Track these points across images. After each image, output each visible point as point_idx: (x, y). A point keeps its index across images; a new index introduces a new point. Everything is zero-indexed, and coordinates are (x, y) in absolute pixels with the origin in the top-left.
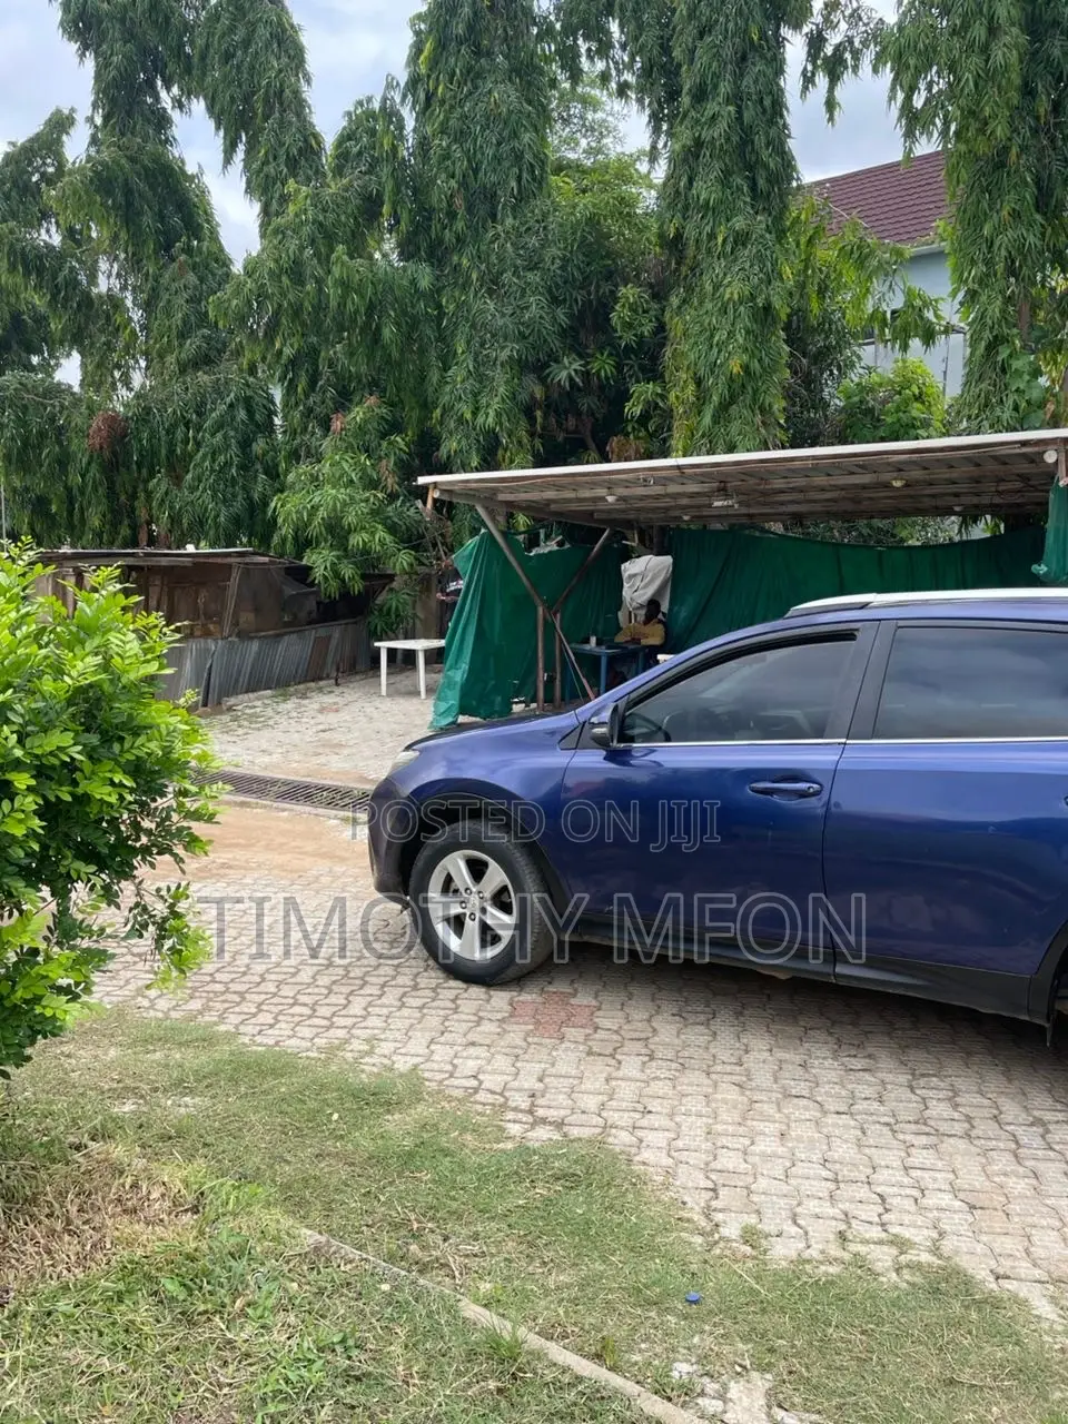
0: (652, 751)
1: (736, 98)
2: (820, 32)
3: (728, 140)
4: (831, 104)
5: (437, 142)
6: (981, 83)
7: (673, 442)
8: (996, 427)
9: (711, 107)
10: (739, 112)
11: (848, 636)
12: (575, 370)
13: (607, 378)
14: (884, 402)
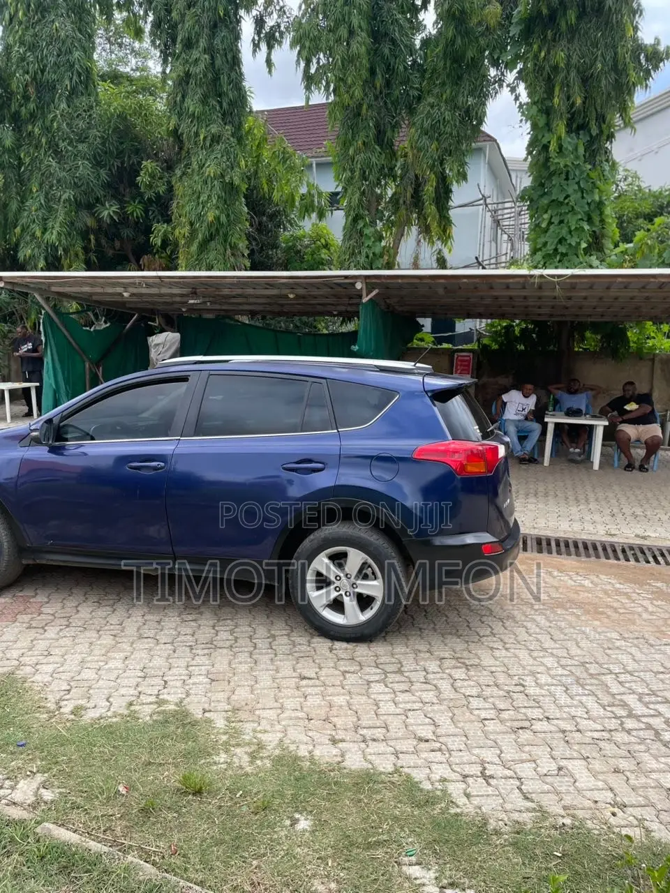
0: (81, 446)
1: (210, 50)
2: (262, 16)
3: (205, 76)
4: (269, 62)
5: (16, 49)
6: (346, 63)
7: (180, 262)
8: (357, 268)
9: (195, 54)
10: (212, 58)
11: (184, 379)
12: (114, 212)
13: (137, 217)
14: (307, 247)
